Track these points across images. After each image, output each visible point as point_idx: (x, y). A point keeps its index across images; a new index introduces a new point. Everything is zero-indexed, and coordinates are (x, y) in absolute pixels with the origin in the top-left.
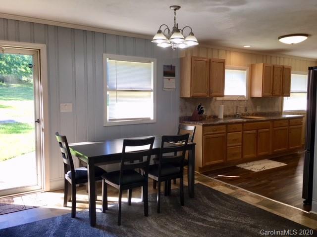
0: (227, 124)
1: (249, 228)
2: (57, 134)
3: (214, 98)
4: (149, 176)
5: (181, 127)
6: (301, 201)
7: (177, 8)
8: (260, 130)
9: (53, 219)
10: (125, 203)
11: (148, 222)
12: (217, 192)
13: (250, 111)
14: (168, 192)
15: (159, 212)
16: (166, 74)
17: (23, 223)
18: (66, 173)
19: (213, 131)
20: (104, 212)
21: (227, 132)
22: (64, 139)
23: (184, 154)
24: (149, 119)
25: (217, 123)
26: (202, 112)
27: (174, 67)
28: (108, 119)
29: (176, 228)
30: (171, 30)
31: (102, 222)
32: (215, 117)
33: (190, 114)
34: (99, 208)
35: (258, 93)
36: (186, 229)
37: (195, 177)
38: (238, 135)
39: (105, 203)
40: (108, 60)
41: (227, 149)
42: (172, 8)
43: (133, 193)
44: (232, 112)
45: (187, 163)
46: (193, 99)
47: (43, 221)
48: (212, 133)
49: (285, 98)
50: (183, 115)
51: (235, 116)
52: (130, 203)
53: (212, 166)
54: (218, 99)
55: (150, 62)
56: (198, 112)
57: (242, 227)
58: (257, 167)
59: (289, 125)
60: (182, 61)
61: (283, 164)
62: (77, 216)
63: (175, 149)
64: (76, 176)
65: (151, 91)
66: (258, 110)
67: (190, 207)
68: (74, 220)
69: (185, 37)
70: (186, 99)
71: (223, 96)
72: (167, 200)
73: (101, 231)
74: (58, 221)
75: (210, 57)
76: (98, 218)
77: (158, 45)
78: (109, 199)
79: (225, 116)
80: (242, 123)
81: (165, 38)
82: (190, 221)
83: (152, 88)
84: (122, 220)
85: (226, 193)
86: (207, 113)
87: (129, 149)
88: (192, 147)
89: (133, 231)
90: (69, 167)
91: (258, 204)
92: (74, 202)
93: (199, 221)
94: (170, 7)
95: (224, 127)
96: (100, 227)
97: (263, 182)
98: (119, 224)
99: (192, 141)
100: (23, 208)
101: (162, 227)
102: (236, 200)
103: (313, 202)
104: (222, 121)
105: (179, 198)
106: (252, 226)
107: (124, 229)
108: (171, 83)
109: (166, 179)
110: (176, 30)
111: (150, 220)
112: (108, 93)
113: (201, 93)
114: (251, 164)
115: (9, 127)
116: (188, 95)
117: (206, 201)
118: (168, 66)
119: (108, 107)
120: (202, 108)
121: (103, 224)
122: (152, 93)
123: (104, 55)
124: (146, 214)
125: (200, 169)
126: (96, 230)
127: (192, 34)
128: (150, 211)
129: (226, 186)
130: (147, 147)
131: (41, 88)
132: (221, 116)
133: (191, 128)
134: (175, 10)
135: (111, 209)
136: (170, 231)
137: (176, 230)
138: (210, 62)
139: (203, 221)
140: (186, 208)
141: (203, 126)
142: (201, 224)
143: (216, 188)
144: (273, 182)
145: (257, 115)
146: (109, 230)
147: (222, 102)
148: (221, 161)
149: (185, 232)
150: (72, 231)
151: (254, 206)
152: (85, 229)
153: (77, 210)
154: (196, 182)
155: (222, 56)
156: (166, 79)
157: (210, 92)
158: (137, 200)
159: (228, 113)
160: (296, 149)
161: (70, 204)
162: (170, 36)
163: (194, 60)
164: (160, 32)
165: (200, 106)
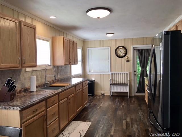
0: (46, 99)
3: (23, 69)
19: (34, 112)
21: (47, 108)
26: (13, 88)
41: (47, 128)
48: (32, 116)
56: (8, 89)
59: (83, 87)
120: (13, 83)
132: (34, 89)
141: (22, 110)
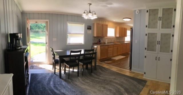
0: (108, 45)
1: (113, 80)
2: (51, 48)
3: (104, 37)
4: (80, 62)
5: (92, 46)
6: (129, 68)
7: (90, 4)
8: (118, 47)
9: (49, 74)
10: (71, 71)
11: (78, 79)
12: (104, 68)
13: (115, 41)
14: (87, 68)
15: (83, 75)
16: (88, 29)
17: (41, 73)
18: (53, 60)
19: (103, 47)
20: (64, 74)
21: (108, 48)
22: (52, 49)
23: (92, 56)
24: (82, 43)
25: (105, 45)
26: (100, 41)
27: (91, 26)
28: (68, 43)
29: (88, 81)
30: (88, 12)
31: (63, 77)
32: (105, 43)
33: (96, 42)
34: (63, 72)
35: (118, 36)
36: (92, 82)
37: (97, 62)
38: (112, 49)
39: (65, 70)
40: (68, 24)
41: (108, 53)
42: (89, 4)
43: (74, 68)
44: (110, 41)
45: (94, 58)
46: (97, 37)
47: (46, 73)
49: (126, 37)
50: (94, 42)
51: (111, 43)
52: (73, 71)
53: (103, 59)
54: (106, 37)
55: (83, 24)
57: (111, 80)
58: (117, 58)
59: (126, 45)
60: (93, 24)
61: (125, 57)
62: (56, 74)
63: (90, 54)
64: (56, 61)
65: (83, 34)
66: (118, 41)
67: (94, 73)
68: (55, 75)
69: (93, 15)
70: (95, 37)
71: (107, 36)
72: (86, 71)
73: (63, 81)
74: (50, 75)
75: (103, 23)
76: (62, 75)
77: (84, 18)
78: (67, 69)
79: (108, 43)
80: (113, 45)
81: (86, 15)
82: (94, 78)
83: (83, 33)
84: (70, 77)
85: (107, 68)
86: (102, 42)
87: (72, 54)
88: (96, 53)
89: (73, 82)
90: (54, 58)
91: (117, 70)
92: (55, 69)
93: (97, 79)
94: (88, 4)
95: (107, 46)
96: (63, 79)
97: (119, 63)
98: (69, 79)
99: (96, 51)
100: (41, 68)
101: (83, 81)
102: (110, 70)
103: (132, 68)
104: (107, 44)
105: (91, 70)
106: (114, 79)
107: (70, 81)
108: (90, 32)
109: (86, 64)
110: (90, 12)
111: (79, 78)
112: (68, 34)
113: (100, 35)
114: (116, 57)
115: (42, 44)
116: (95, 35)
117: (100, 71)
118: (89, 26)
119: (68, 39)
121: (63, 78)
122: (83, 35)
123: (67, 22)
124: (78, 76)
125: (99, 60)
126: (61, 80)
127: (95, 14)
128: (80, 75)
129: (107, 65)
130: (79, 53)
131: (47, 33)
132: (106, 43)
133: (96, 47)
134: (90, 5)
135: (67, 73)
136: (86, 82)
137: (88, 82)
138: (103, 25)
139: (98, 78)
140: (93, 74)
141: (100, 46)
142: (97, 80)
143: (104, 66)
144: (121, 63)
145: (118, 42)
146: (65, 80)
147: (107, 38)
148: (106, 57)
149: (91, 83)
150: (54, 79)
151: (115, 72)
152: (58, 79)
153: (56, 72)
154: (97, 64)
155: (107, 23)
156: (88, 30)
157: (103, 35)
158: (76, 70)
159: (109, 42)
160: (128, 52)
161: (54, 69)
162: (88, 14)
163: (98, 24)
164: (84, 13)
165: (99, 39)
